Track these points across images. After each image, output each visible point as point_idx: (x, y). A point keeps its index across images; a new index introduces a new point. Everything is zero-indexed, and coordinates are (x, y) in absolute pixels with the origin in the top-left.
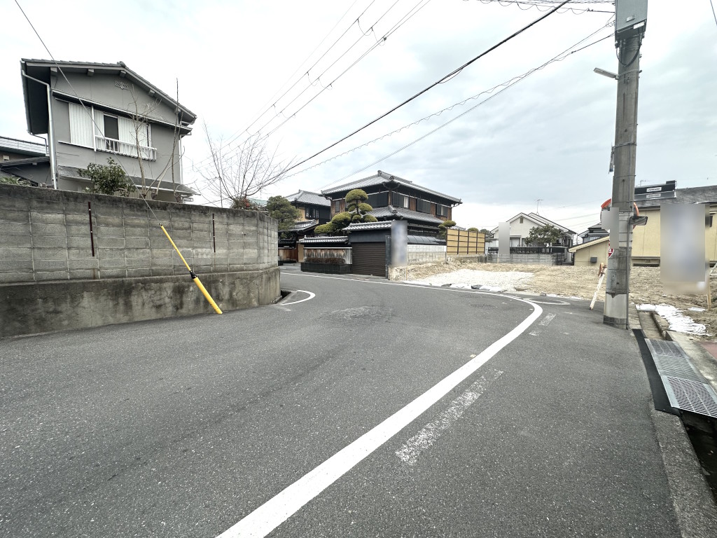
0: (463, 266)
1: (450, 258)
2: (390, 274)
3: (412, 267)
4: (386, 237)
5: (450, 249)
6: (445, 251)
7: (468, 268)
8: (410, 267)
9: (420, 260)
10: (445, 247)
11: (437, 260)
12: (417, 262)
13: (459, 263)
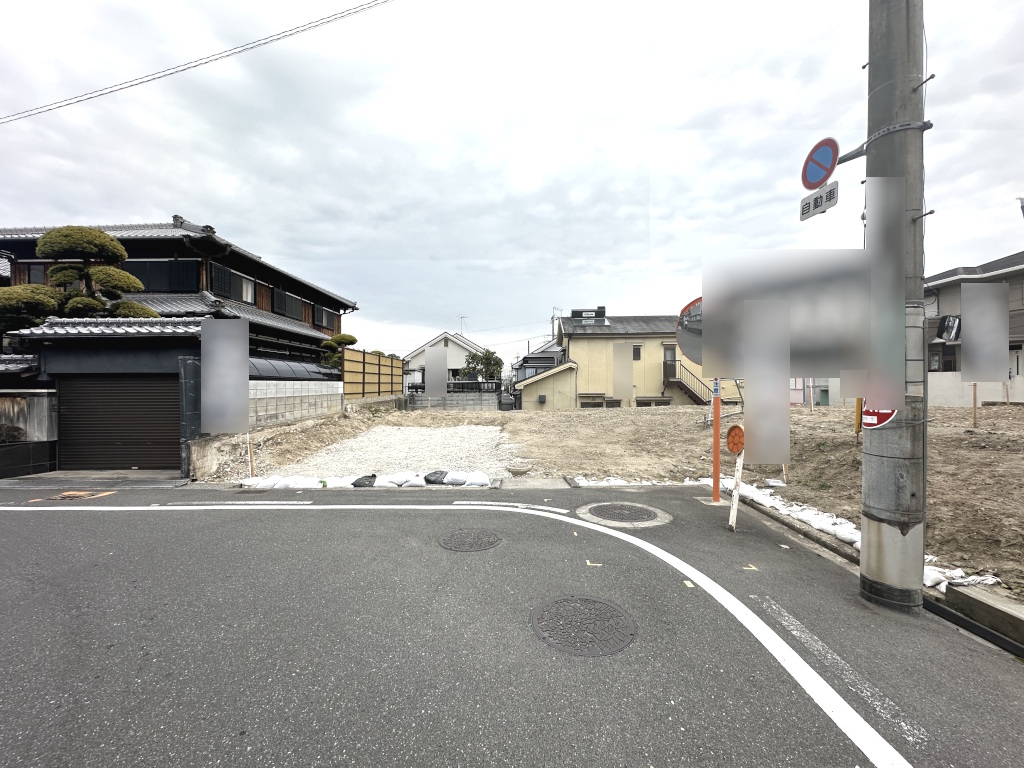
0: (377, 420)
1: (351, 406)
2: (198, 464)
3: (267, 434)
4: (182, 361)
5: (350, 389)
6: (341, 391)
7: (387, 423)
8: (260, 437)
9: (289, 416)
10: (341, 384)
11: (326, 411)
12: (281, 419)
13: (368, 415)
